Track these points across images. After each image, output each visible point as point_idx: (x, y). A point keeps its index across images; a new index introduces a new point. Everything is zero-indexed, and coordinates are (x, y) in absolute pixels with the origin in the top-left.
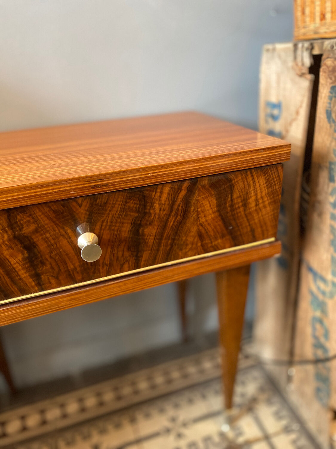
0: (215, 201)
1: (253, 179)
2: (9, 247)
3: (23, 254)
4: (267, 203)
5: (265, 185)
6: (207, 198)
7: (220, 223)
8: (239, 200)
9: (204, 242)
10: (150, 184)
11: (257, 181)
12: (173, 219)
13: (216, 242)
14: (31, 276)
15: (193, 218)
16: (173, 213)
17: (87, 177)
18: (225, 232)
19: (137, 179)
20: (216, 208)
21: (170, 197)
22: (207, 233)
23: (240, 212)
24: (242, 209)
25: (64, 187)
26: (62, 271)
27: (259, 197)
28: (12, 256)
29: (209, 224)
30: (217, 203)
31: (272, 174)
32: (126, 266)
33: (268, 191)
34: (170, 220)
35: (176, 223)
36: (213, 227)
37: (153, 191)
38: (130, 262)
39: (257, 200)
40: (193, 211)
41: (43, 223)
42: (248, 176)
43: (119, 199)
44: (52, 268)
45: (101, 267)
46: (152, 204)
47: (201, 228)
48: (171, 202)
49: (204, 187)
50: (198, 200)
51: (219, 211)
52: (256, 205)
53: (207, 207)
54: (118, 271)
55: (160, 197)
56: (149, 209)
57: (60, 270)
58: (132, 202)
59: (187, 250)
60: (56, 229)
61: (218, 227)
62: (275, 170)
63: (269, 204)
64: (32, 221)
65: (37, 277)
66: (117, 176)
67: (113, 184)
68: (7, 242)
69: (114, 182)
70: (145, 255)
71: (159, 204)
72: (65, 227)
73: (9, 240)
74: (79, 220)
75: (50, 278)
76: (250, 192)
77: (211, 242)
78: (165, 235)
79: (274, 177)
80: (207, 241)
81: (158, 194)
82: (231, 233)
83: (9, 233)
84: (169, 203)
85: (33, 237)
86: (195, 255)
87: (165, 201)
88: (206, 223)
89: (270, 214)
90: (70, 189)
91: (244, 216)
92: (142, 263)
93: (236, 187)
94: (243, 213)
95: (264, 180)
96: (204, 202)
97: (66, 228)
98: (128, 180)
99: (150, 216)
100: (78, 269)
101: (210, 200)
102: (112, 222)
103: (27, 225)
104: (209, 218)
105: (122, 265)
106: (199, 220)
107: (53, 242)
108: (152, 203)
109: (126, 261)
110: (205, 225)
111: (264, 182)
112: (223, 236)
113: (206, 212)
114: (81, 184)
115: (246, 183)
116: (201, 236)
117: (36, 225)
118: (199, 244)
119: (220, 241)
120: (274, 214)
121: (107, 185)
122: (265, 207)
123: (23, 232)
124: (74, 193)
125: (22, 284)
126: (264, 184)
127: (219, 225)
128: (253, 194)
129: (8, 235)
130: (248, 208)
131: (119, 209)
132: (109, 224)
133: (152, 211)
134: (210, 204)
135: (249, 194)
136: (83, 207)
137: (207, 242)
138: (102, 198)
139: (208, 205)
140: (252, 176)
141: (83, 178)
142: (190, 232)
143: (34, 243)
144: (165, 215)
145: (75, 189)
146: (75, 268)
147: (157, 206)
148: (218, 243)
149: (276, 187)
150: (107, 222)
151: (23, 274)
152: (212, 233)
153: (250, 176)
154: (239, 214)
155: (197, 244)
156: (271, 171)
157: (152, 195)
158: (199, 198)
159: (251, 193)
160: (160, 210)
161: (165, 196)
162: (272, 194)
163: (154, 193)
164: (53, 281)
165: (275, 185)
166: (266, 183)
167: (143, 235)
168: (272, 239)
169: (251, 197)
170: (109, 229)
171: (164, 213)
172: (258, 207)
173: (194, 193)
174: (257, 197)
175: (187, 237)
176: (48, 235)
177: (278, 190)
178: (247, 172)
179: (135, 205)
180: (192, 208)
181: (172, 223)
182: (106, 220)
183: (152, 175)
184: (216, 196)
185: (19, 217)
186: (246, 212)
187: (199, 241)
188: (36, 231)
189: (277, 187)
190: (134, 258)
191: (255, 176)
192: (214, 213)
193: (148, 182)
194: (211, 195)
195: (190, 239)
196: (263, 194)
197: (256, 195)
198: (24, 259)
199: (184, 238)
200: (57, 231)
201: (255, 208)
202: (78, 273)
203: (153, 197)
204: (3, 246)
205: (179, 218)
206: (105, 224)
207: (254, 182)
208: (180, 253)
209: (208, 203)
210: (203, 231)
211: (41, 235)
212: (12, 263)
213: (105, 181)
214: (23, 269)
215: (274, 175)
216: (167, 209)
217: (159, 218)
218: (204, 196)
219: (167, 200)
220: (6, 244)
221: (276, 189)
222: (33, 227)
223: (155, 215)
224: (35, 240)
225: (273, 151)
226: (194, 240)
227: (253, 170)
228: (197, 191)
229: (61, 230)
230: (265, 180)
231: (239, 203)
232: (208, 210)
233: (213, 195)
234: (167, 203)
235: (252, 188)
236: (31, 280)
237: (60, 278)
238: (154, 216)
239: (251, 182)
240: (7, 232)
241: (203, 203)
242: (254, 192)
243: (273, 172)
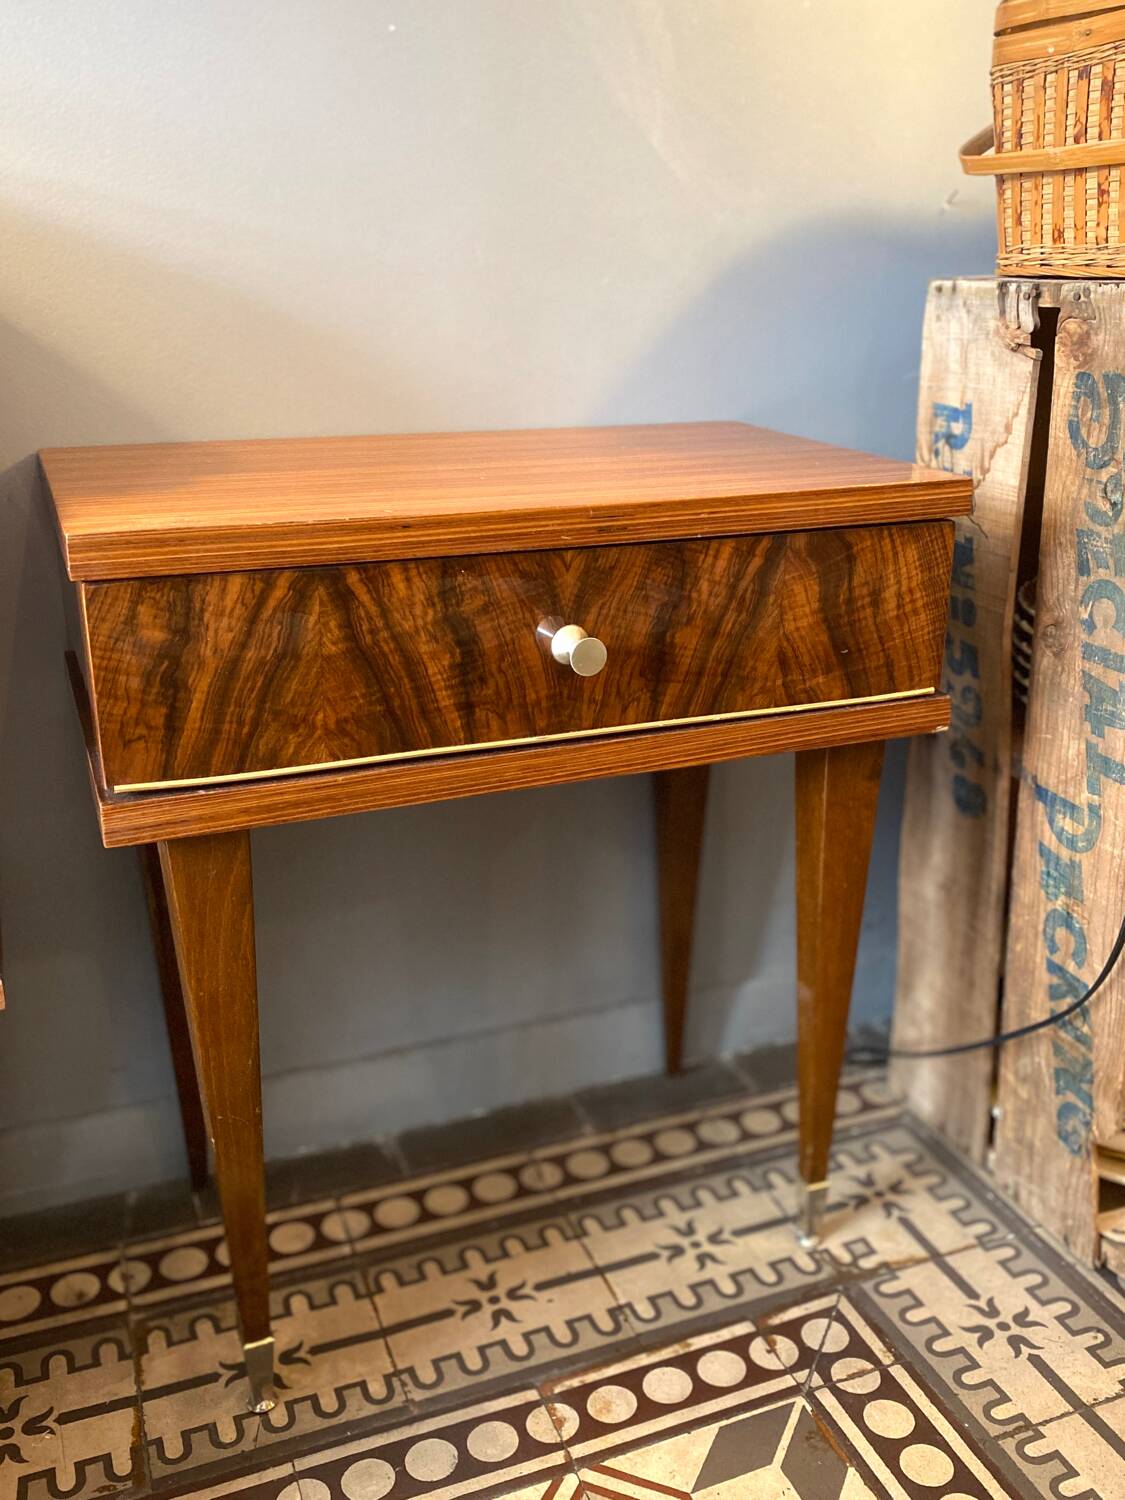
0: (817, 588)
1: (894, 547)
2: (434, 638)
3: (453, 656)
4: (920, 603)
5: (917, 564)
6: (802, 578)
7: (824, 638)
8: (865, 591)
9: (789, 678)
10: (701, 534)
11: (901, 554)
12: (734, 617)
13: (814, 682)
14: (459, 707)
15: (770, 620)
16: (734, 604)
17: (594, 509)
18: (834, 659)
19: (680, 521)
20: (817, 604)
21: (732, 568)
22: (797, 657)
23: (865, 618)
24: (869, 611)
25: (553, 525)
26: (515, 702)
27: (904, 589)
28: (433, 656)
29: (801, 637)
30: (820, 592)
31: (932, 541)
32: (631, 713)
33: (922, 578)
34: (727, 617)
35: (737, 626)
36: (809, 646)
37: (701, 552)
38: (641, 704)
39: (899, 595)
40: (772, 605)
41: (499, 594)
42: (883, 539)
43: (638, 563)
44: (498, 693)
45: (585, 707)
46: (697, 579)
47: (785, 644)
48: (732, 580)
49: (797, 553)
50: (785, 583)
51: (822, 610)
52: (899, 606)
53: (801, 598)
54: (617, 721)
55: (713, 565)
56: (690, 592)
57: (510, 700)
58: (659, 570)
59: (755, 691)
60: (519, 610)
61: (820, 648)
62: (938, 534)
63: (925, 606)
64: (481, 588)
65: (467, 708)
66: (645, 512)
67: (636, 528)
68: (430, 627)
69: (639, 524)
70: (672, 691)
71: (709, 580)
72: (534, 608)
73: (435, 622)
74: (561, 595)
75: (490, 715)
76: (886, 575)
77: (804, 680)
78: (714, 652)
79: (936, 547)
80: (795, 676)
81: (710, 560)
82: (844, 661)
83: (438, 607)
84: (729, 581)
85: (476, 622)
86: (768, 707)
87: (722, 576)
88: (796, 635)
89: (926, 631)
90: (561, 531)
91: (873, 628)
92: (663, 709)
93: (858, 561)
94: (870, 621)
95: (915, 552)
96: (795, 587)
97: (536, 611)
98: (663, 522)
99: (690, 606)
100: (544, 704)
101: (807, 584)
102: (618, 609)
103: (471, 598)
104: (804, 623)
105: (625, 709)
106: (784, 627)
107: (508, 637)
108: (696, 576)
109: (633, 700)
110: (794, 639)
111: (916, 557)
112: (828, 671)
113: (797, 610)
114: (581, 523)
115: (879, 556)
116: (783, 661)
117: (487, 598)
118: (779, 682)
119: (821, 679)
120: (934, 631)
121: (624, 528)
122: (915, 612)
123: (462, 609)
124: (566, 539)
125: (438, 721)
126: (914, 562)
127: (821, 642)
128: (892, 581)
129: (435, 612)
130: (881, 612)
131: (635, 583)
132: (612, 612)
133: (694, 595)
134: (806, 591)
135: (885, 579)
136: (572, 570)
137: (795, 678)
138: (608, 557)
139: (803, 594)
140: (893, 541)
141: (586, 510)
142: (762, 651)
143: (476, 634)
144: (718, 605)
145: (569, 530)
146: (538, 702)
147: (704, 585)
148: (818, 683)
149: (939, 571)
150: (610, 608)
151: (445, 699)
152: (806, 659)
153: (887, 540)
154: (864, 623)
155: (774, 681)
156: (930, 535)
157: (697, 561)
158: (787, 577)
159: (890, 579)
160: (710, 595)
161: (722, 564)
162: (930, 585)
163: (703, 556)
164: (495, 724)
165: (938, 564)
166: (919, 559)
167: (672, 645)
168: (932, 690)
169: (888, 587)
170: (612, 622)
171: (717, 603)
172: (901, 611)
173: (779, 564)
174: (900, 588)
175: (756, 661)
176: (502, 621)
177: (943, 577)
178: (881, 531)
179: (665, 578)
180: (771, 599)
181: (730, 625)
182: (608, 604)
183: (706, 516)
184: (820, 578)
185: (460, 578)
186: (878, 620)
187: (780, 675)
188: (485, 609)
189: (941, 571)
190: (648, 695)
191: (898, 542)
192: (813, 613)
193: (699, 531)
194: (811, 573)
195: (762, 668)
196: (914, 584)
197: (899, 582)
198: (452, 667)
199: (751, 663)
200: (520, 616)
201: (895, 613)
202: (541, 712)
203: (700, 564)
204: (422, 634)
205: (744, 615)
206: (604, 612)
207: (896, 554)
208: (740, 698)
209: (803, 590)
210: (790, 654)
211: (492, 620)
212: (430, 672)
213: (623, 520)
214: (447, 688)
215: (935, 543)
216: (723, 594)
217: (705, 611)
218: (796, 574)
219: (726, 574)
220: (428, 630)
221: (938, 576)
222: (480, 601)
223: (699, 605)
224: (479, 628)
225: (937, 491)
226: (769, 670)
227: (894, 529)
228: (783, 562)
229: (528, 615)
230: (918, 553)
231: (863, 597)
232: (803, 606)
233: (814, 573)
234: (724, 580)
235: (891, 568)
236: (456, 714)
237: (509, 717)
238: (697, 606)
239: (891, 554)
240: (434, 605)
241: (792, 590)
242: (895, 577)
243: (933, 537)
